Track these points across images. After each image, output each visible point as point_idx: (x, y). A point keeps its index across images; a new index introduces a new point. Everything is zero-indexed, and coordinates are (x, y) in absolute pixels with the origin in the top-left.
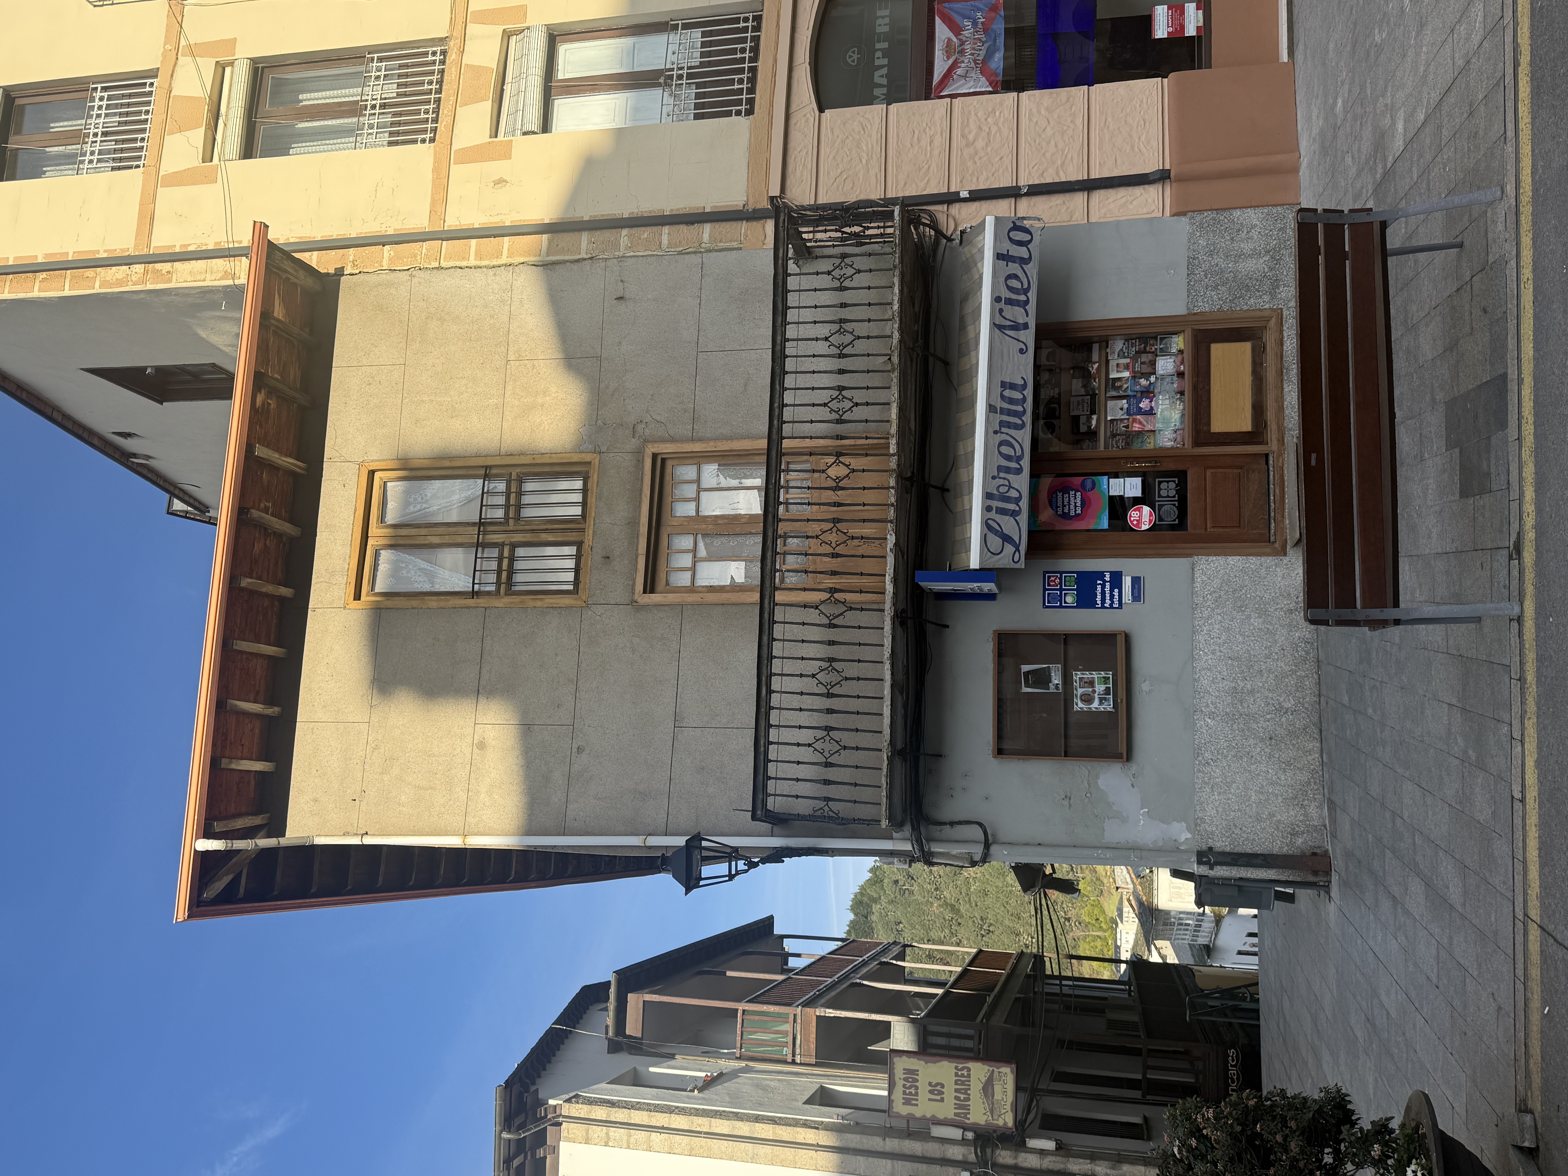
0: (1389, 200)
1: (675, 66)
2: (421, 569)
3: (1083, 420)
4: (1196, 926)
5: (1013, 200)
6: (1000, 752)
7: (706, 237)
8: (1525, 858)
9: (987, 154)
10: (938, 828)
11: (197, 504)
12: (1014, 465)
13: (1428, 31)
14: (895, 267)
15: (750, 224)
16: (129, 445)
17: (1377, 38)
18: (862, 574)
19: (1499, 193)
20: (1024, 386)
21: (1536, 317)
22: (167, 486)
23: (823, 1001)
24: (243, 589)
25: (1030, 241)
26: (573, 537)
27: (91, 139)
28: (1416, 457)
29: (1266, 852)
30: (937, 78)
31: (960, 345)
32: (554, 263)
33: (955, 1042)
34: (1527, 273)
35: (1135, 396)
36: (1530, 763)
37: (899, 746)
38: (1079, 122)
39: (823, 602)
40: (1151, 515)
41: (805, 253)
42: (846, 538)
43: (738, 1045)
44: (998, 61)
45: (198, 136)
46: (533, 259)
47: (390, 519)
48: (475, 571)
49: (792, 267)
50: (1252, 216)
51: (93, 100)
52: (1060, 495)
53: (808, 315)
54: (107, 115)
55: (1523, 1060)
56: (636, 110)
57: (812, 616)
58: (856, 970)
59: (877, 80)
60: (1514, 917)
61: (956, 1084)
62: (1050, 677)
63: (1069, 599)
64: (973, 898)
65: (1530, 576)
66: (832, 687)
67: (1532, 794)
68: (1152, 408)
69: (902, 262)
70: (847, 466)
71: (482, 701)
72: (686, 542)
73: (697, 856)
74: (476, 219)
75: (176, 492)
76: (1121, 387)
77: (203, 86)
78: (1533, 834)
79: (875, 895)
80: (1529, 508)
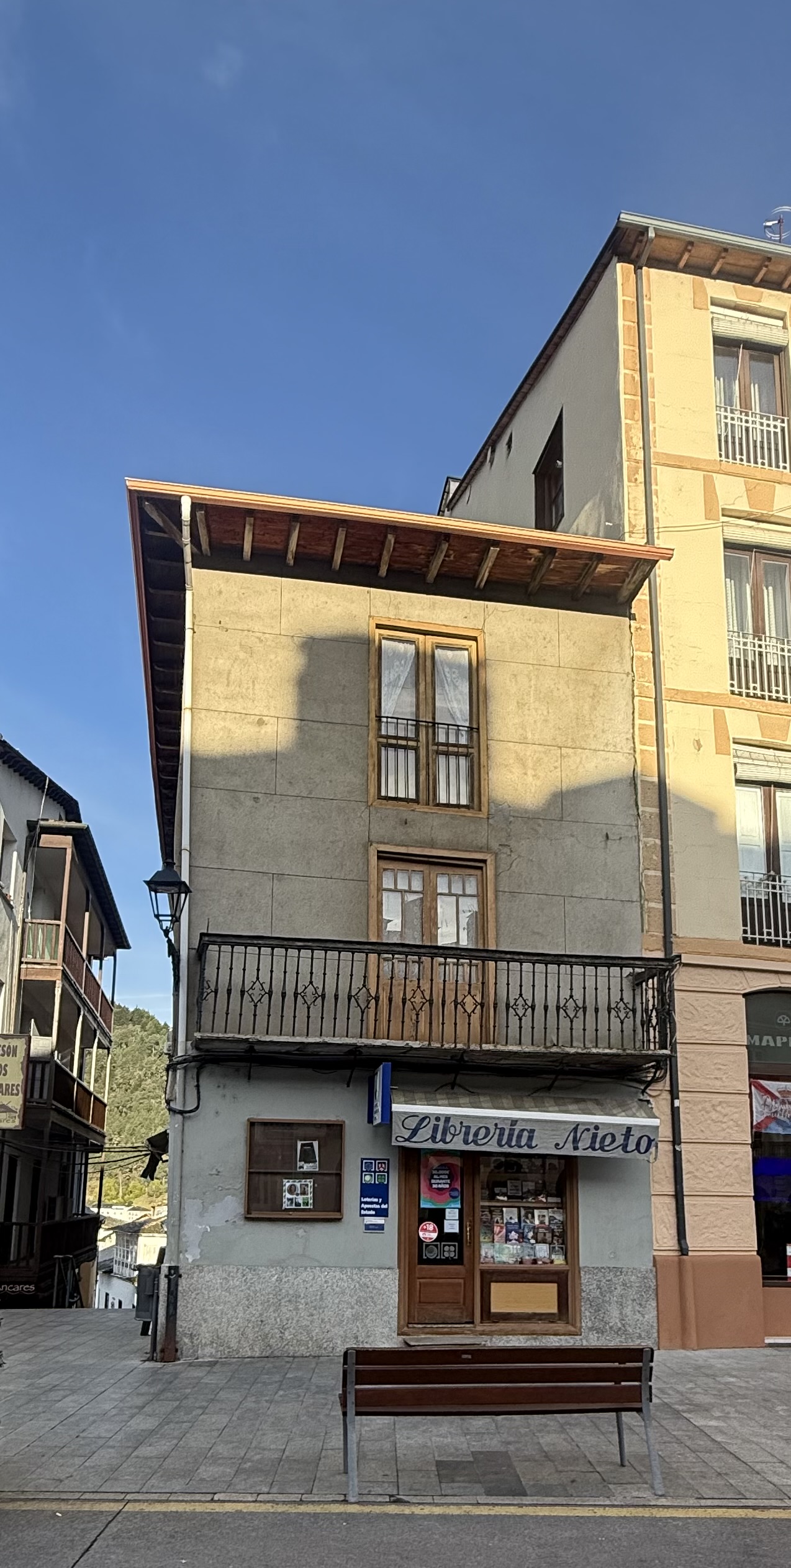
0: (658, 1414)
1: (782, 883)
2: (399, 676)
3: (504, 1190)
4: (127, 1264)
5: (671, 1139)
6: (252, 1124)
7: (652, 905)
8: (170, 1501)
9: (706, 1120)
10: (195, 1076)
11: (454, 501)
12: (471, 1138)
13: (782, 1444)
14: (624, 1050)
15: (661, 939)
16: (502, 446)
17: (779, 1408)
18: (389, 1021)
19: (660, 1493)
20: (530, 1147)
21: (567, 1517)
22: (469, 477)
23: (67, 986)
24: (386, 537)
25: (639, 1152)
26: (423, 796)
27: (744, 418)
28: (468, 1429)
29: (178, 1316)
30: (764, 1083)
31: (563, 1098)
32: (635, 785)
33: (37, 1084)
34: (600, 1512)
35: (520, 1228)
36: (240, 1507)
37: (256, 1047)
38: (727, 1189)
39: (368, 990)
40: (430, 1239)
41: (638, 982)
42: (418, 1009)
43: (34, 921)
44: (775, 1129)
45: (743, 506)
46: (639, 769)
47: (439, 653)
48: (398, 719)
49: (627, 971)
50: (651, 1315)
51: (775, 419)
52: (448, 1172)
53: (590, 983)
54: (762, 431)
55: (22, 1497)
56: (751, 852)
57: (357, 983)
58: (90, 1011)
59: (765, 1038)
60: (128, 1493)
61: (6, 1085)
62: (309, 1162)
63: (368, 1178)
64: (146, 1101)
65: (377, 1509)
66: (303, 997)
67: (217, 1508)
68: (511, 1240)
69: (628, 1055)
70: (473, 1011)
71: (295, 723)
72: (417, 885)
73: (175, 889)
74: (668, 727)
75: (464, 485)
76: (527, 1218)
77: (782, 510)
78: (189, 1508)
79: (147, 1027)
80: (427, 1510)
